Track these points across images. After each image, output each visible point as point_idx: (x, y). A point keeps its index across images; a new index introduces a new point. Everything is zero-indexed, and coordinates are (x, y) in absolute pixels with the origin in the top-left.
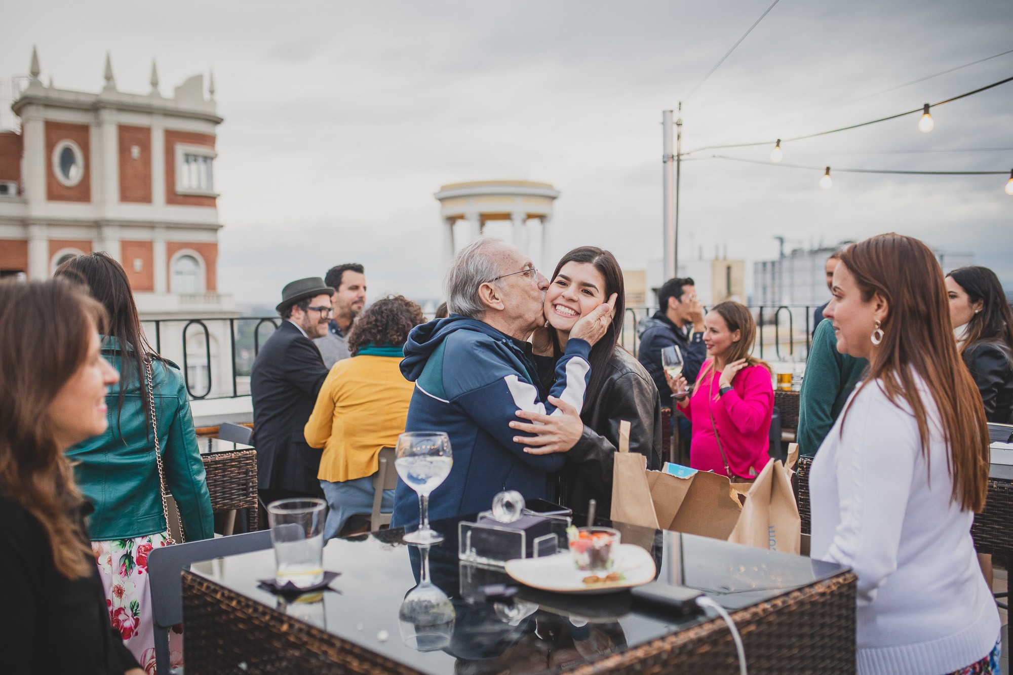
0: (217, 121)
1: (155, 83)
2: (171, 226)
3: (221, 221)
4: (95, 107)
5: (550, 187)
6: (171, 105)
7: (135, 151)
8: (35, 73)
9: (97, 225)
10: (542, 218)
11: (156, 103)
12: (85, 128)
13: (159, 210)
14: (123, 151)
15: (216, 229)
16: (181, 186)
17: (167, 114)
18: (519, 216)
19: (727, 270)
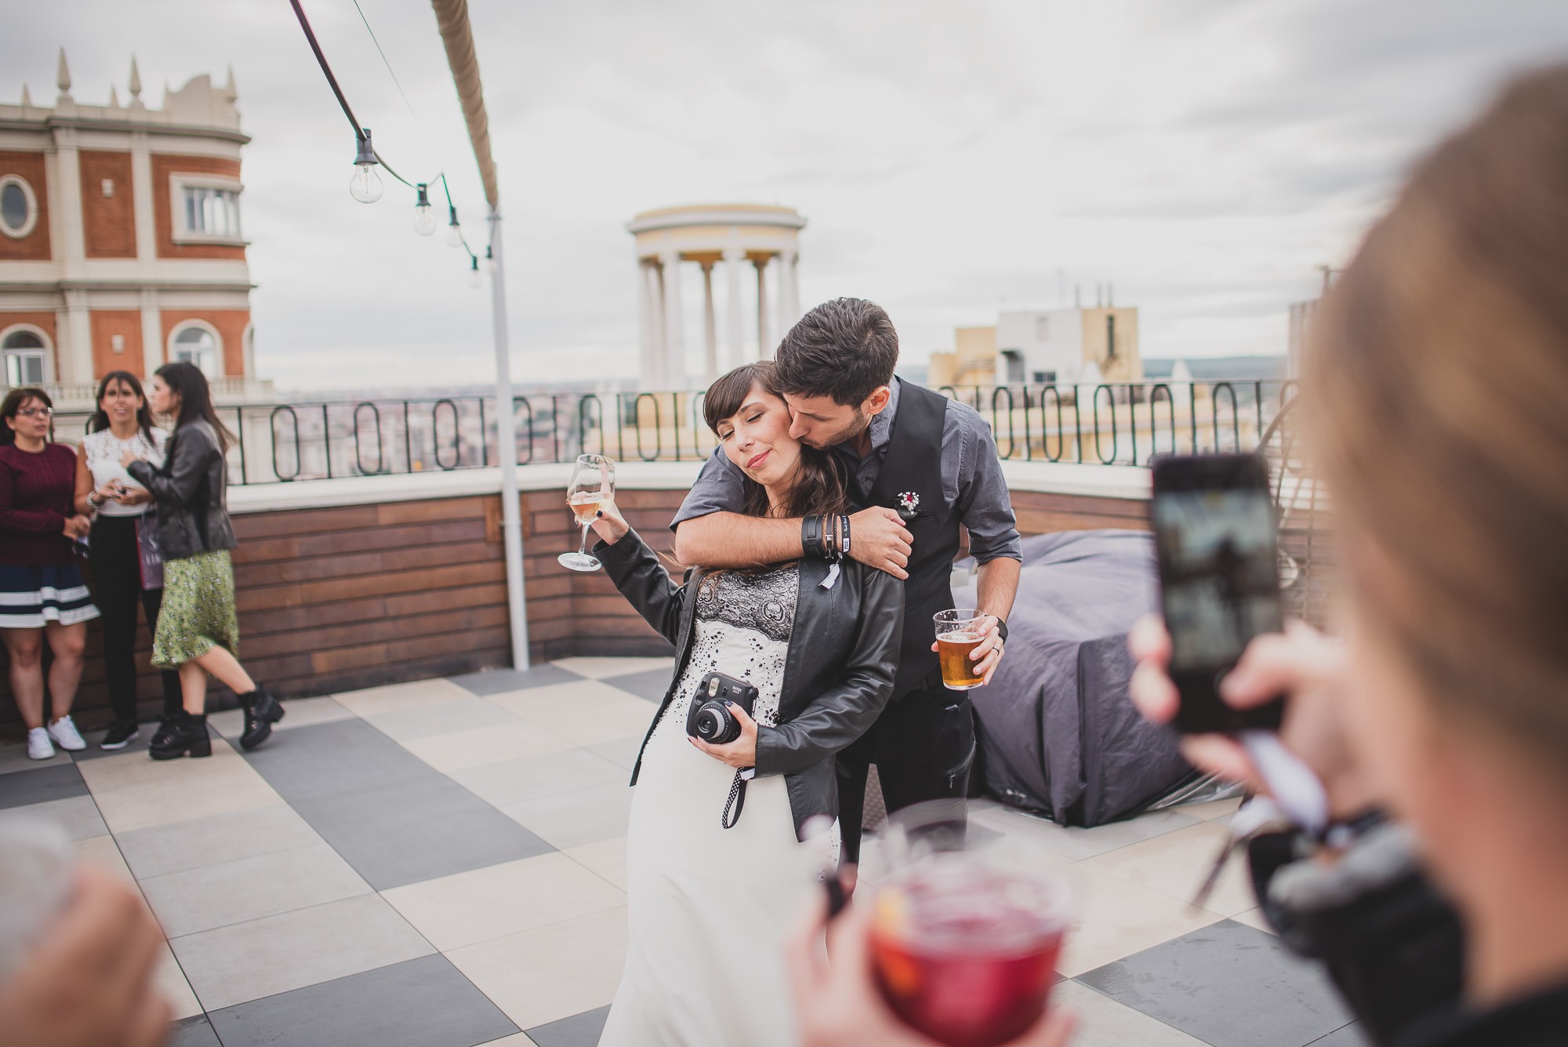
0: (241, 140)
1: (135, 91)
2: (164, 289)
3: (253, 281)
4: (48, 128)
5: (793, 212)
6: (162, 120)
7: (108, 186)
9: (59, 290)
11: (136, 117)
12: (38, 158)
13: (146, 266)
14: (89, 186)
15: (244, 289)
16: (181, 232)
17: (154, 133)
18: (733, 255)
19: (1109, 323)
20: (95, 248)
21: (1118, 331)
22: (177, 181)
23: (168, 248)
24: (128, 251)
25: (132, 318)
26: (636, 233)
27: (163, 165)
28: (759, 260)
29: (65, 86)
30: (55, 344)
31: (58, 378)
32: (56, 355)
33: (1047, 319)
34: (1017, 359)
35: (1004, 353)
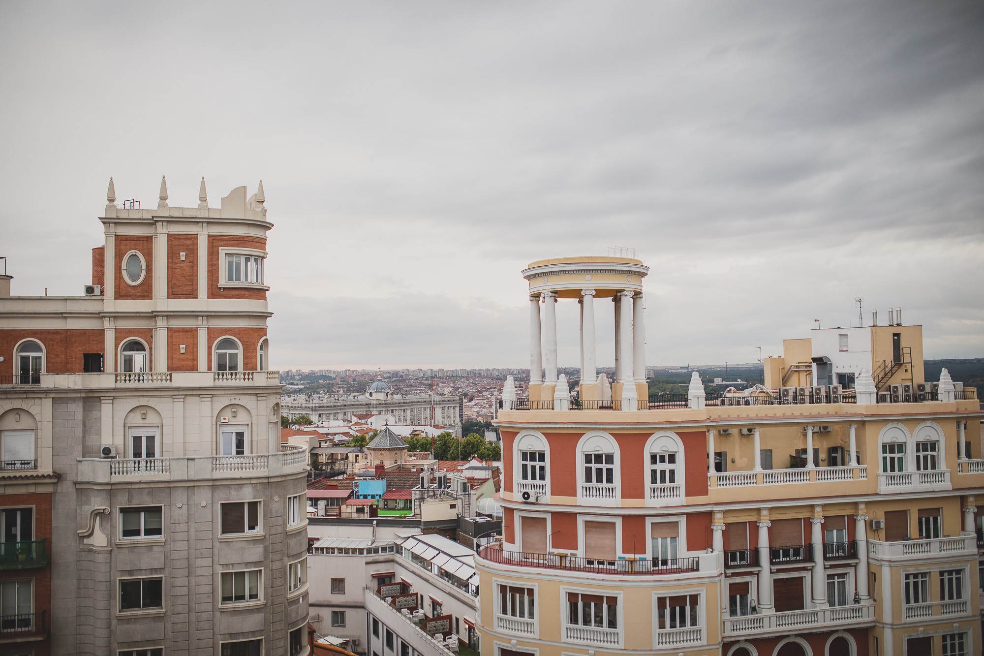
0: (267, 227)
1: (203, 199)
2: (211, 315)
4: (153, 222)
6: (218, 215)
7: (183, 255)
8: (111, 200)
9: (153, 316)
11: (203, 214)
12: (149, 239)
13: (202, 302)
14: (172, 254)
15: (264, 316)
16: (223, 282)
17: (210, 222)
18: (588, 292)
19: (896, 338)
20: (173, 292)
21: (903, 343)
22: (222, 251)
23: (215, 292)
24: (192, 294)
25: (192, 333)
26: (529, 278)
27: (215, 242)
28: (616, 296)
29: (163, 197)
30: (151, 349)
31: (151, 369)
32: (151, 355)
33: (847, 335)
34: (826, 364)
35: (815, 360)
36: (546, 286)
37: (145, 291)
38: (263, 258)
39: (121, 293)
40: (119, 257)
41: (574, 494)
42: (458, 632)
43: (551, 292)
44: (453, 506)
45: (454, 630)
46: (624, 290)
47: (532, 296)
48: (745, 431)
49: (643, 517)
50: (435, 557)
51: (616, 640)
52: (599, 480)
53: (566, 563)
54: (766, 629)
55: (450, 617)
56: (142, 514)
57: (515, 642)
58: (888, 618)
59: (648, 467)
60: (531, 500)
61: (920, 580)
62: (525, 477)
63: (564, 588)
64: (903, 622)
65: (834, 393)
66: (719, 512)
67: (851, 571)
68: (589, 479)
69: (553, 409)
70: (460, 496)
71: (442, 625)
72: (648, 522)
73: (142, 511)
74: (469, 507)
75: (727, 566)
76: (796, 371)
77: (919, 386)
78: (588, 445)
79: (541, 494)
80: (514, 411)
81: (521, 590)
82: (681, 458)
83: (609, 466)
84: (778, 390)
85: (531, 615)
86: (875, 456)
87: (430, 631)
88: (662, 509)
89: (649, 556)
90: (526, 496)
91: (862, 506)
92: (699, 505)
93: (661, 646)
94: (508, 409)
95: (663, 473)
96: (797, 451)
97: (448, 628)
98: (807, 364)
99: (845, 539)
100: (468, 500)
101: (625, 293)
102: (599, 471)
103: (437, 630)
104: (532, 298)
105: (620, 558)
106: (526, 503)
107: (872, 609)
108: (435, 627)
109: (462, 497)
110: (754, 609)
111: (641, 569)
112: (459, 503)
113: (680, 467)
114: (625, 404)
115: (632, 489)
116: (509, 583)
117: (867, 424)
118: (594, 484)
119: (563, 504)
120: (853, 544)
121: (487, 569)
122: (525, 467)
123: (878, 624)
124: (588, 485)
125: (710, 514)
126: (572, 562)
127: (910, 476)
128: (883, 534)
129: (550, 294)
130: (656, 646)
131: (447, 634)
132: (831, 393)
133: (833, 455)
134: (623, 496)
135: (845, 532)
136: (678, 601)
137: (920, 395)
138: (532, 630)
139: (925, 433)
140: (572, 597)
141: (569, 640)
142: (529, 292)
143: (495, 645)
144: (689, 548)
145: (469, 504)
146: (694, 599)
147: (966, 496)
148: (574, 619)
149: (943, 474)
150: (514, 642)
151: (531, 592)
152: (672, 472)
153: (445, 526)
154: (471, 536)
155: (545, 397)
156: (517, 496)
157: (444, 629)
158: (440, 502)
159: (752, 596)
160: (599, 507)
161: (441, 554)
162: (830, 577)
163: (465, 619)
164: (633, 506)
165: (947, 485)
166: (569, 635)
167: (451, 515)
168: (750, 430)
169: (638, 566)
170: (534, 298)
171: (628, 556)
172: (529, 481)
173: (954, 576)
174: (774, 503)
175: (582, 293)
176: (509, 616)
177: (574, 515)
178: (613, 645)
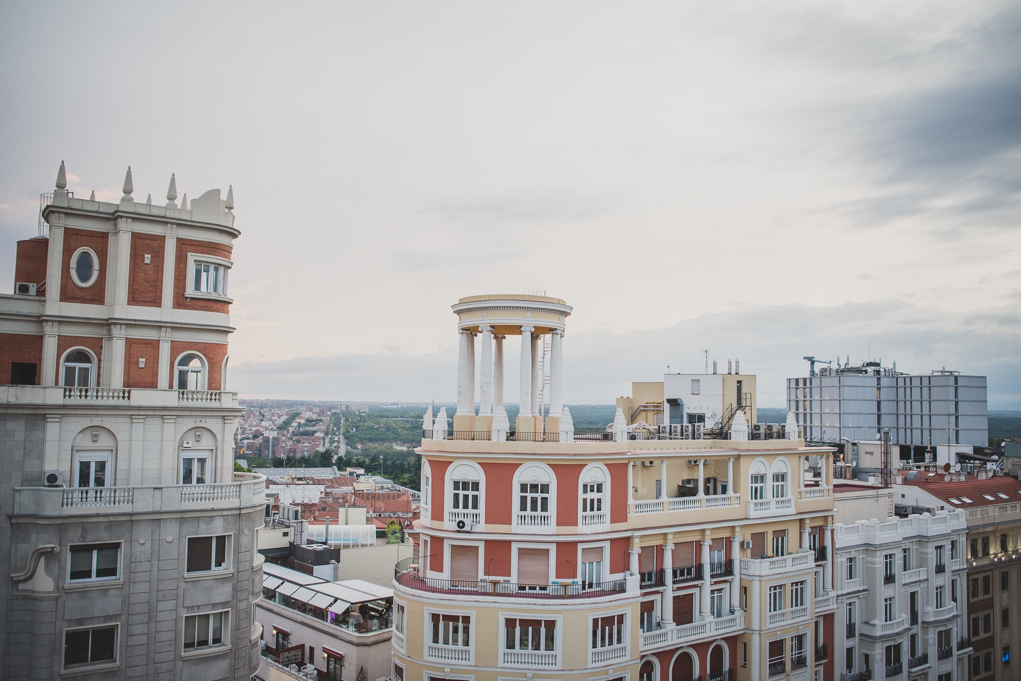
0: (234, 234)
1: (172, 198)
2: (177, 327)
3: (233, 324)
4: (114, 216)
6: (187, 217)
7: (148, 258)
9: (108, 324)
10: (552, 330)
11: (171, 214)
12: (104, 236)
13: (167, 312)
14: (136, 256)
15: (225, 331)
16: (190, 291)
17: (181, 224)
18: (528, 329)
19: (738, 385)
20: (133, 299)
21: (744, 390)
22: (192, 258)
23: (181, 301)
24: (156, 302)
25: (154, 345)
26: (459, 312)
27: (184, 246)
29: (128, 191)
30: (100, 361)
31: (98, 384)
32: (99, 368)
33: (699, 380)
34: (679, 404)
35: (669, 401)
36: (484, 321)
37: (97, 295)
38: (229, 268)
39: (68, 294)
40: (67, 252)
41: (509, 522)
42: (312, 661)
43: (490, 326)
44: (286, 534)
45: (307, 660)
46: (556, 329)
47: (463, 329)
48: (647, 464)
49: (575, 543)
50: (279, 586)
51: (554, 662)
52: (534, 508)
53: (499, 589)
54: (670, 643)
55: (302, 647)
56: (95, 553)
57: (449, 670)
58: (756, 626)
59: (581, 496)
60: (467, 528)
61: (778, 591)
62: (456, 505)
63: (503, 615)
64: (768, 628)
65: (698, 430)
66: (637, 537)
67: (727, 586)
68: (523, 507)
69: (489, 439)
70: (293, 524)
71: (295, 656)
72: (580, 547)
73: (95, 549)
74: (301, 534)
75: (642, 587)
76: (644, 410)
77: (755, 426)
78: (524, 475)
79: (475, 523)
80: (446, 440)
81: (455, 619)
82: (607, 488)
83: (544, 495)
84: (657, 427)
85: (466, 643)
86: (747, 485)
87: (282, 662)
88: (594, 536)
89: (579, 580)
90: (461, 524)
91: (738, 529)
92: (621, 529)
93: (595, 665)
94: (441, 439)
95: (592, 501)
96: (683, 481)
97: (300, 657)
98: (655, 404)
99: (723, 559)
100: (301, 528)
101: (558, 331)
102: (534, 501)
103: (289, 661)
104: (463, 331)
105: (553, 583)
106: (458, 532)
107: (743, 618)
108: (288, 657)
109: (294, 524)
110: (659, 624)
111: (572, 592)
112: (291, 531)
113: (606, 496)
114: (562, 437)
115: (567, 517)
116: (442, 611)
117: (741, 458)
118: (529, 512)
119: (498, 532)
120: (729, 564)
121: (419, 598)
122: (456, 496)
123: (747, 631)
124: (523, 513)
125: (628, 539)
126: (506, 588)
127: (768, 503)
128: (749, 552)
129: (490, 328)
130: (590, 665)
131: (301, 665)
132: (696, 431)
133: (708, 485)
134: (559, 524)
135: (723, 552)
136: (608, 621)
137: (756, 434)
138: (467, 657)
139: (778, 466)
140: (510, 623)
141: (506, 665)
142: (458, 326)
143: (424, 674)
144: (612, 571)
145: (302, 532)
146: (621, 618)
147: (804, 519)
148: (510, 645)
149: (789, 501)
150: (447, 670)
151: (466, 620)
152: (599, 501)
153: (277, 554)
154: (310, 563)
155: (479, 427)
156: (449, 524)
157: (296, 659)
158: (273, 530)
159: (657, 613)
160: (534, 534)
161: (286, 583)
162: (713, 592)
163: (324, 648)
164: (567, 533)
165: (792, 510)
166: (506, 660)
167: (284, 542)
168: (651, 463)
169: (572, 590)
170: (465, 332)
171: (560, 581)
172: (461, 510)
173: (799, 587)
174: (679, 528)
175: (522, 329)
176: (441, 645)
177: (508, 543)
178: (551, 667)
